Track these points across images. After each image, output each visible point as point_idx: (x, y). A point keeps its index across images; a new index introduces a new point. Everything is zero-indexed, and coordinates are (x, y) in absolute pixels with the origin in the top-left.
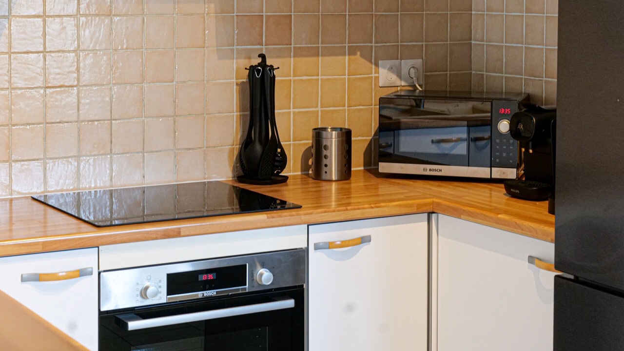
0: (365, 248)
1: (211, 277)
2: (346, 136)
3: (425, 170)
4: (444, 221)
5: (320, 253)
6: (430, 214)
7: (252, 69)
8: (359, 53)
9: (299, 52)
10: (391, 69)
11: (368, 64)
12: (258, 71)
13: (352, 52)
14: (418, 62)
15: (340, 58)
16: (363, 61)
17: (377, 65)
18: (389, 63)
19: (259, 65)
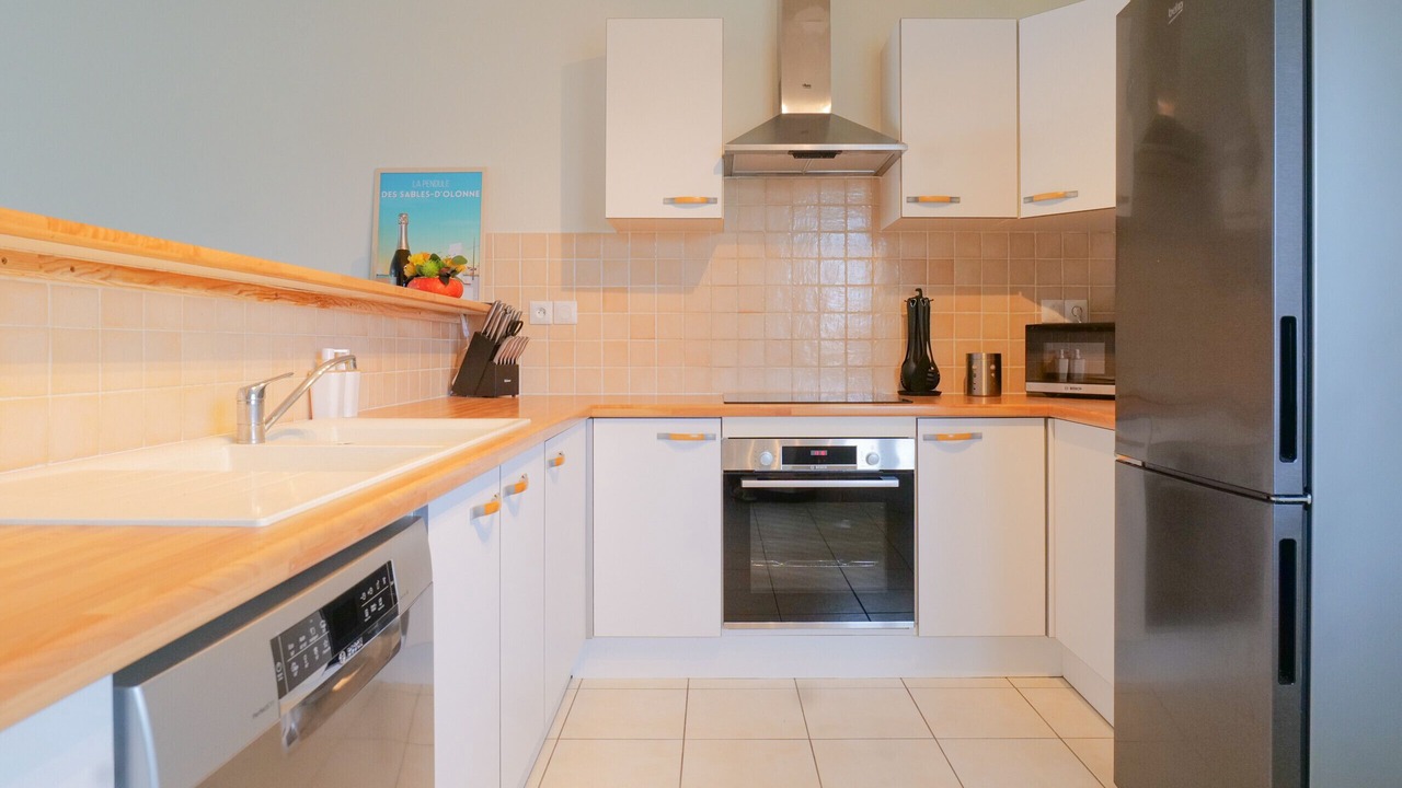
0: (976, 444)
1: (823, 453)
2: (996, 359)
3: (1066, 388)
4: (1059, 425)
5: (928, 443)
6: (1046, 418)
7: (910, 301)
8: (1020, 293)
9: (961, 291)
10: (1053, 307)
11: (1030, 302)
12: (913, 302)
13: (1013, 292)
14: (1083, 303)
15: (1000, 297)
16: (1025, 300)
17: (1039, 304)
18: (1052, 302)
19: (916, 297)
